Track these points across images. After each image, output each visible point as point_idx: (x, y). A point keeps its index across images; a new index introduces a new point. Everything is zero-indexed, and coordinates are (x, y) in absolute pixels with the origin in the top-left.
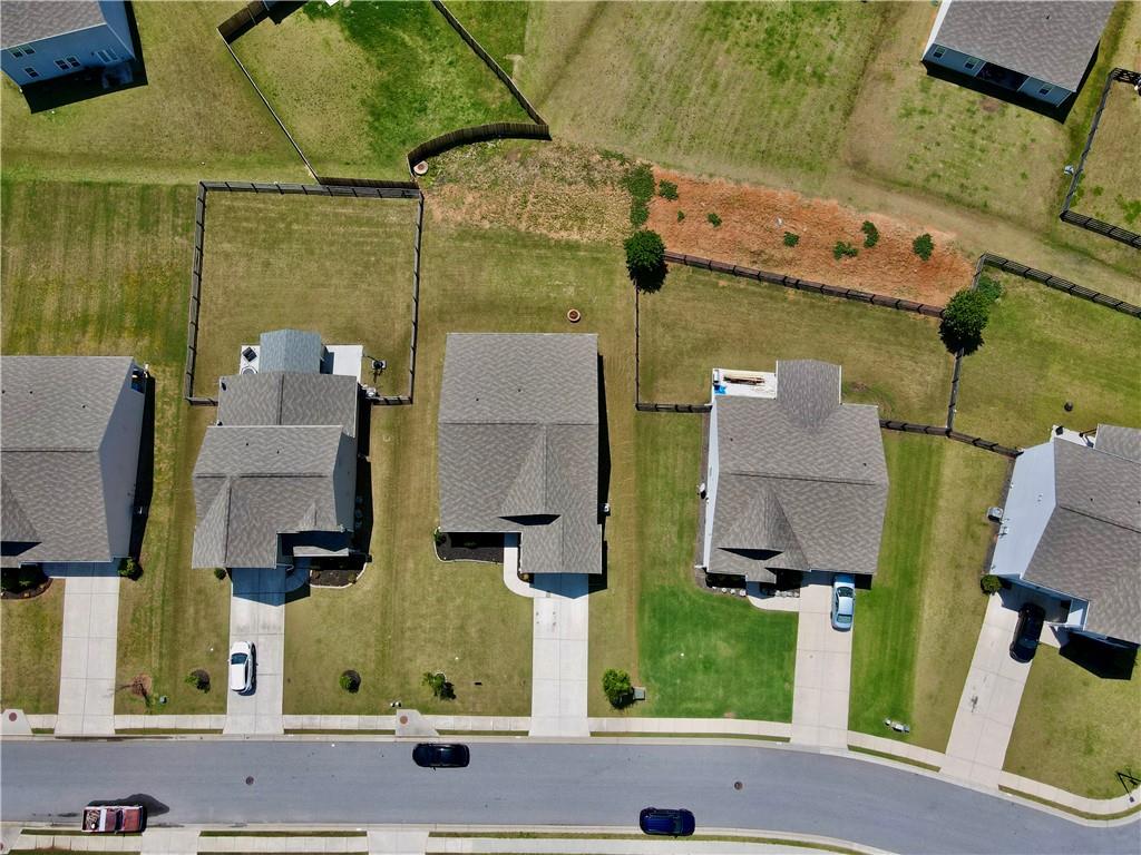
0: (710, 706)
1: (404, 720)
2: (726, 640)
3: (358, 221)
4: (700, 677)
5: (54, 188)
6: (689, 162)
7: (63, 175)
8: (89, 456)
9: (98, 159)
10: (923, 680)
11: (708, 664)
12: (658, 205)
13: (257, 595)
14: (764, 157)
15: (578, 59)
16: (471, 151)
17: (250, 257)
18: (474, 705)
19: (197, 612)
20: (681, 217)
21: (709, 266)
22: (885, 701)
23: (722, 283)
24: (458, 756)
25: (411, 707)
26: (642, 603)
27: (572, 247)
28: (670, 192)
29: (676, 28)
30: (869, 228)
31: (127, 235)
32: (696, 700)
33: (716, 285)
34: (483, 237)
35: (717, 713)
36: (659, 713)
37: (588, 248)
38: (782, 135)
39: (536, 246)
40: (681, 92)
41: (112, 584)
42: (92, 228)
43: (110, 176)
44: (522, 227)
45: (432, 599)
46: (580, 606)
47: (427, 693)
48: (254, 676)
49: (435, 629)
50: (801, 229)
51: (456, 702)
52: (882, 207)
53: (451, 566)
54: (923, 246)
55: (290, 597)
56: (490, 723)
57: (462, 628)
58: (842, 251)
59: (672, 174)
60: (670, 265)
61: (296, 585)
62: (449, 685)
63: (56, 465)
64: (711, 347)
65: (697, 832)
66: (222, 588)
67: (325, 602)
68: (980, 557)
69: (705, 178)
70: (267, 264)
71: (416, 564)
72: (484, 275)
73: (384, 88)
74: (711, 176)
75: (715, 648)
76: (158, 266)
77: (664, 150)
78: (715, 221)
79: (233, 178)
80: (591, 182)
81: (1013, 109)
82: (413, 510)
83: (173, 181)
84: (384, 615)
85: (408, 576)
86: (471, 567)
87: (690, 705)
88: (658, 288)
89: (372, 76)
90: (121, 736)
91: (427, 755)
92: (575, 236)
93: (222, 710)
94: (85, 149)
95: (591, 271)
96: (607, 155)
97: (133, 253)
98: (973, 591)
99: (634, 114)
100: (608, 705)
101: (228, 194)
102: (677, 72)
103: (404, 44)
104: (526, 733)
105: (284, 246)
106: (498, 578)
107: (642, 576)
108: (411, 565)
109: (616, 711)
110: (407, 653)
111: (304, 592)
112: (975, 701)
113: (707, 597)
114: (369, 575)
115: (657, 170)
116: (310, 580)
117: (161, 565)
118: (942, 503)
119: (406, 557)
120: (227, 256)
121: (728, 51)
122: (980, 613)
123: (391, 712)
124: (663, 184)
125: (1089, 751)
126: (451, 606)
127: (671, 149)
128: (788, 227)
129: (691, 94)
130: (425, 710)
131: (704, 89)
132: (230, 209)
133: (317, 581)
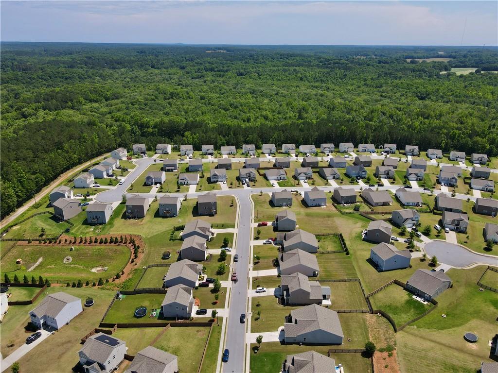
0: (253, 366)
1: (250, 313)
2: (270, 368)
3: (361, 303)
4: (260, 364)
5: (351, 263)
6: (401, 359)
7: (354, 264)
9: (359, 268)
11: (263, 365)
12: (385, 354)
13: (275, 291)
15: (422, 339)
16: (387, 321)
17: (346, 288)
18: (253, 324)
19: (272, 284)
20: (384, 359)
21: (373, 367)
23: (369, 371)
24: (242, 322)
25: (253, 314)
26: (278, 352)
28: (390, 355)
29: (442, 358)
31: (345, 272)
33: (368, 369)
34: (364, 323)
35: (251, 368)
39: (366, 332)
41: (276, 274)
43: (357, 269)
44: (370, 329)
45: (276, 315)
46: (277, 340)
47: (256, 317)
48: (260, 292)
49: (270, 317)
51: (254, 321)
53: (284, 318)
55: (275, 295)
56: (249, 326)
57: (270, 320)
59: (395, 355)
60: (370, 359)
62: (258, 320)
65: (223, 363)
66: (276, 287)
67: (275, 300)
69: (398, 362)
70: (345, 290)
72: (355, 324)
74: (399, 364)
75: (268, 366)
77: (402, 353)
78: (386, 367)
79: (363, 284)
80: (386, 339)
83: (359, 277)
84: (272, 309)
85: (281, 312)
87: (253, 363)
88: (363, 357)
89: (398, 305)
90: (249, 279)
91: (243, 317)
93: (253, 289)
94: (361, 266)
96: (395, 342)
97: (341, 273)
99: (410, 348)
100: (253, 347)
101: (359, 284)
102: (428, 357)
103: (410, 311)
104: (247, 333)
105: (350, 292)
106: (282, 325)
107: (284, 353)
108: (284, 312)
111: (276, 297)
114: (281, 306)
115: (395, 352)
120: (345, 285)
121: (441, 369)
123: (252, 311)
124: (392, 353)
126: (275, 318)
127: (403, 355)
129: (422, 360)
130: (252, 316)
131: (426, 363)
132: (356, 284)
133: (279, 299)
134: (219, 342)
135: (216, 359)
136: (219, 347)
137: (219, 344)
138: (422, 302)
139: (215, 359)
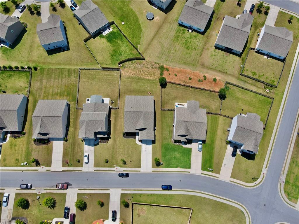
0: (175, 166)
1: (117, 169)
2: (178, 153)
3: (109, 75)
4: (173, 160)
5: (52, 69)
6: (171, 64)
7: (54, 67)
8: (60, 117)
9: (60, 64)
10: (215, 160)
11: (175, 158)
12: (165, 72)
13: (89, 145)
14: (185, 63)
15: (151, 45)
16: (130, 62)
17: (88, 82)
18: (130, 166)
19: (78, 148)
20: (170, 74)
21: (175, 84)
22: (208, 165)
23: (177, 87)
24: (127, 175)
25: (118, 166)
26: (162, 146)
27: (149, 80)
28: (167, 70)
29: (169, 40)
30: (205, 77)
31: (65, 78)
32: (172, 165)
33: (176, 87)
34: (132, 78)
35: (176, 167)
36: (165, 167)
37: (152, 80)
38: (188, 60)
39: (142, 80)
40: (169, 52)
41: (62, 142)
42: (59, 76)
43: (62, 67)
44: (140, 76)
45: (122, 146)
46: (150, 147)
47: (121, 163)
49: (123, 151)
50: (192, 77)
51: (127, 165)
52: (207, 73)
53: (126, 139)
54: (215, 80)
55: (95, 145)
56: (133, 169)
57: (128, 151)
58: (200, 81)
59: (168, 67)
60: (168, 83)
61: (96, 143)
62: (125, 162)
63: (54, 119)
64: (175, 99)
65: (173, 189)
66: (82, 143)
67: (102, 146)
68: (226, 137)
69: (174, 67)
70: (92, 83)
71: (119, 139)
72: (132, 85)
73: (114, 50)
74: (175, 67)
75: (176, 155)
76: (71, 84)
77: (166, 62)
78: (176, 75)
79: (85, 67)
80: (153, 68)
81: (231, 55)
82: (119, 129)
83: (74, 68)
84: (113, 149)
85: (118, 141)
86: (130, 139)
87: (171, 166)
88: (165, 88)
89: (111, 48)
91: (121, 175)
92: (150, 78)
94: (58, 62)
95: (152, 84)
96: (156, 63)
97: (66, 81)
98: (224, 144)
99: (161, 55)
100: (156, 165)
101: (84, 70)
102: (169, 48)
103: (118, 43)
104: (140, 171)
105: (95, 80)
106: (135, 142)
107: (162, 141)
108: (118, 139)
109: (157, 167)
110: (117, 156)
111: (98, 144)
112: (225, 165)
113: (174, 145)
114: (110, 141)
115: (165, 66)
116: (99, 142)
117: (71, 139)
118: (219, 128)
119: (117, 138)
120: (84, 82)
121: (178, 44)
122: (226, 148)
123: (114, 167)
124: (166, 68)
125: (247, 174)
126: (126, 147)
127: (168, 62)
128: (189, 76)
129: (171, 52)
130: (121, 167)
131: (174, 51)
132: (85, 73)
133: (100, 142)
134: (151, 194)
135: (170, 195)
136: (157, 194)
137: (154, 194)
138: (110, 31)
139: (170, 196)
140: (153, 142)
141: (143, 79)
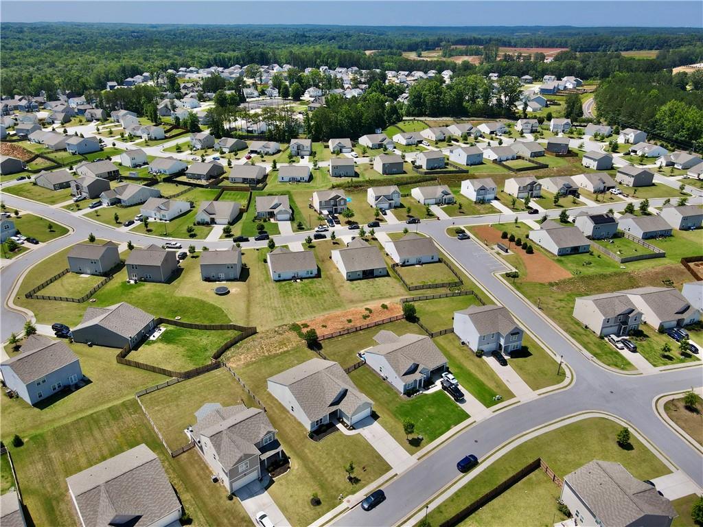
0: (444, 428)
1: (349, 501)
2: (430, 407)
3: (205, 380)
4: (433, 422)
5: (66, 427)
6: (305, 318)
7: (68, 421)
9: (82, 410)
10: (491, 385)
11: (432, 417)
12: (305, 330)
13: (252, 495)
14: (325, 309)
15: (251, 317)
16: (232, 349)
17: (169, 407)
18: (370, 478)
19: (229, 519)
22: (487, 397)
25: (347, 495)
26: (395, 415)
27: (287, 352)
28: (305, 326)
30: (367, 309)
31: (109, 424)
32: (439, 429)
33: (338, 340)
34: (255, 363)
35: (448, 428)
36: (432, 440)
37: (292, 350)
38: (325, 304)
40: (289, 308)
42: (91, 429)
43: (90, 412)
44: (267, 354)
45: (324, 455)
46: (376, 425)
47: (350, 486)
49: (334, 464)
50: (350, 318)
51: (363, 482)
52: (366, 305)
53: (322, 442)
54: (384, 307)
55: (266, 488)
57: (343, 457)
58: (365, 317)
59: (303, 322)
60: (321, 342)
61: (266, 482)
62: (355, 478)
65: (479, 461)
66: (234, 503)
67: (283, 481)
68: (470, 352)
69: (313, 319)
70: (177, 405)
71: (309, 449)
72: (263, 371)
73: (188, 350)
75: (429, 412)
76: (129, 427)
77: (296, 319)
78: (325, 326)
80: (280, 334)
81: (376, 279)
82: (293, 436)
83: (121, 402)
84: (310, 472)
85: (309, 454)
86: (329, 438)
87: (438, 432)
88: (322, 348)
89: (181, 350)
92: (286, 349)
94: (74, 410)
95: (298, 354)
96: (279, 327)
97: (115, 429)
98: (478, 359)
99: (279, 317)
100: (414, 448)
103: (188, 339)
104: (396, 474)
105: (181, 397)
106: (342, 435)
107: (388, 410)
108: (307, 451)
109: (418, 448)
110: (329, 479)
111: (272, 482)
112: (508, 381)
113: (412, 400)
114: (294, 463)
115: (297, 323)
116: (271, 477)
117: (199, 514)
119: (303, 450)
120: (159, 411)
121: (295, 297)
122: (485, 362)
123: (341, 502)
124: (302, 325)
125: (546, 375)
126: (333, 453)
128: (346, 319)
129: (293, 308)
130: (353, 493)
131: (295, 305)
132: (150, 399)
134: (456, 494)
135: (485, 472)
136: (464, 487)
137: (459, 490)
138: (161, 332)
139: (487, 473)
140: (374, 416)
141: (276, 356)
